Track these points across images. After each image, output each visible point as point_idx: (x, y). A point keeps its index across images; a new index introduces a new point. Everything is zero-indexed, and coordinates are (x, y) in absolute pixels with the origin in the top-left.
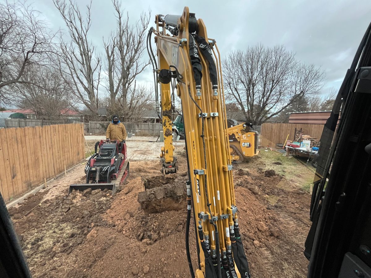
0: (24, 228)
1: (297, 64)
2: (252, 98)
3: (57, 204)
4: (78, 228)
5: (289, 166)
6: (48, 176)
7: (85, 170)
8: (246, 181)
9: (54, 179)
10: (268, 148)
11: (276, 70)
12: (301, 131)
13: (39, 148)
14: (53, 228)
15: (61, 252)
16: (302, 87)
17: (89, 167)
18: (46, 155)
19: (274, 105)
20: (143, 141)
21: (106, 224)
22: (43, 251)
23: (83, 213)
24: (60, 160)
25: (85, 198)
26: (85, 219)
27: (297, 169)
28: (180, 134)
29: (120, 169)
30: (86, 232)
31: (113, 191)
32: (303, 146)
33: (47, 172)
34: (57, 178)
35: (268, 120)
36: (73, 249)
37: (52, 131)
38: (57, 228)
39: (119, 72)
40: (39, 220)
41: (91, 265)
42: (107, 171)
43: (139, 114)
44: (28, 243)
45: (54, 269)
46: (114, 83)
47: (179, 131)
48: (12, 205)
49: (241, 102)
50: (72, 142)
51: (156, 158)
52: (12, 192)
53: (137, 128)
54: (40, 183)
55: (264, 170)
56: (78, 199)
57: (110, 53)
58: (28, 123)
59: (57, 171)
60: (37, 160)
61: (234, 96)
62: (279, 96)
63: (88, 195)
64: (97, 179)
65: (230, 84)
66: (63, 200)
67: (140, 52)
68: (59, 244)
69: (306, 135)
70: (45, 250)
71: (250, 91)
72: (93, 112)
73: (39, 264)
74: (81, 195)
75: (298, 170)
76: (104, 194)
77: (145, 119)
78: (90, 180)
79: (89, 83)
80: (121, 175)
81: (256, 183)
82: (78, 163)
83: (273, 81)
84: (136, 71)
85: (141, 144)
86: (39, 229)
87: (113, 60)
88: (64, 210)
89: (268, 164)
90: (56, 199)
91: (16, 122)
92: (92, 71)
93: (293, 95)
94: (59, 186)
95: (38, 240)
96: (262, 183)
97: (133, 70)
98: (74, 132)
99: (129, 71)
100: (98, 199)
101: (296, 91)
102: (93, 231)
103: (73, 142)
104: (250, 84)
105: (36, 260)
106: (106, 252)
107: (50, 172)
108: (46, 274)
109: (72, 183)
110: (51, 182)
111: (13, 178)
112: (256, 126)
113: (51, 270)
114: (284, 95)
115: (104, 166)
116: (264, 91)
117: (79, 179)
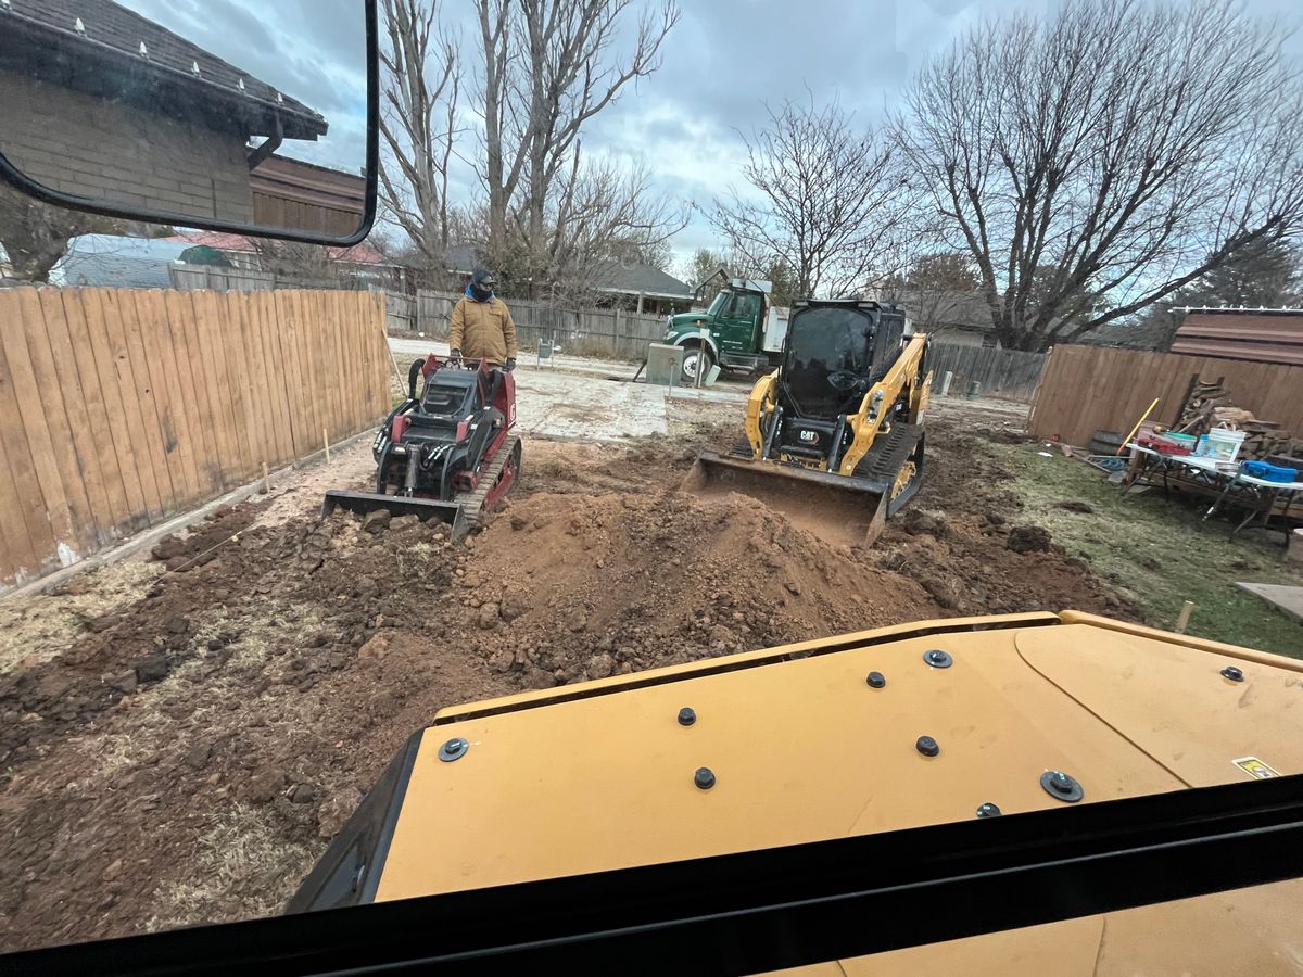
0: (192, 599)
1: (1290, 83)
2: (1037, 235)
3: (289, 543)
4: (339, 622)
5: (1119, 521)
6: (274, 457)
7: (375, 450)
8: (922, 556)
9: (294, 468)
10: (1053, 446)
11: (1175, 113)
12: (1215, 389)
13: (242, 365)
14: (271, 613)
15: (286, 682)
16: (1285, 195)
17: (388, 440)
18: (265, 387)
19: (1132, 270)
20: (589, 374)
21: (420, 625)
22: (236, 672)
23: (357, 582)
24: (309, 409)
25: (368, 536)
26: (362, 600)
27: (1153, 538)
28: (723, 360)
29: (486, 462)
30: (357, 637)
31: (456, 530)
32: (1207, 449)
33: (271, 442)
34: (303, 466)
35: (1089, 334)
36: (316, 679)
37: (281, 311)
38: (281, 612)
39: (522, 108)
40: (235, 582)
41: (359, 733)
42: (441, 460)
43: (583, 274)
44: (199, 643)
45: (260, 724)
46: (505, 149)
47: (719, 351)
48: (172, 528)
49: (986, 251)
50: (347, 353)
51: (619, 437)
52: (168, 492)
53: (573, 328)
54: (252, 475)
55: (1011, 524)
56: (349, 536)
57: (493, 25)
58: (232, 281)
59: (302, 443)
60: (237, 403)
61: (962, 222)
62: (1159, 236)
63: (378, 528)
64: (411, 484)
65: (951, 170)
66: (306, 536)
67: (604, 21)
68: (282, 659)
69: (1236, 406)
70: (242, 670)
71: (1033, 203)
72: (430, 257)
73: (225, 703)
74: (358, 526)
75: (1153, 542)
76: (426, 533)
77: (603, 294)
78: (390, 483)
79: (417, 148)
80: (488, 481)
81: (963, 568)
82: (367, 425)
83: (1150, 163)
84: (584, 103)
85: (579, 383)
86: (233, 609)
87: (503, 57)
88: (305, 565)
89: (1034, 504)
90: (289, 530)
91: (200, 276)
92: (426, 99)
93: (1230, 230)
94: (302, 490)
95: (227, 638)
96: (987, 569)
97: (573, 99)
98: (352, 320)
99: (557, 104)
100: (408, 546)
101: (1248, 212)
102: (378, 641)
103: (350, 354)
104: (1039, 173)
105: (215, 690)
106: (402, 705)
107: (280, 443)
108: (237, 734)
109: (340, 487)
110: (282, 476)
111: (169, 450)
112: (1030, 354)
113: (251, 726)
114: (1186, 231)
115: (433, 444)
116: (1100, 206)
117: (364, 478)
